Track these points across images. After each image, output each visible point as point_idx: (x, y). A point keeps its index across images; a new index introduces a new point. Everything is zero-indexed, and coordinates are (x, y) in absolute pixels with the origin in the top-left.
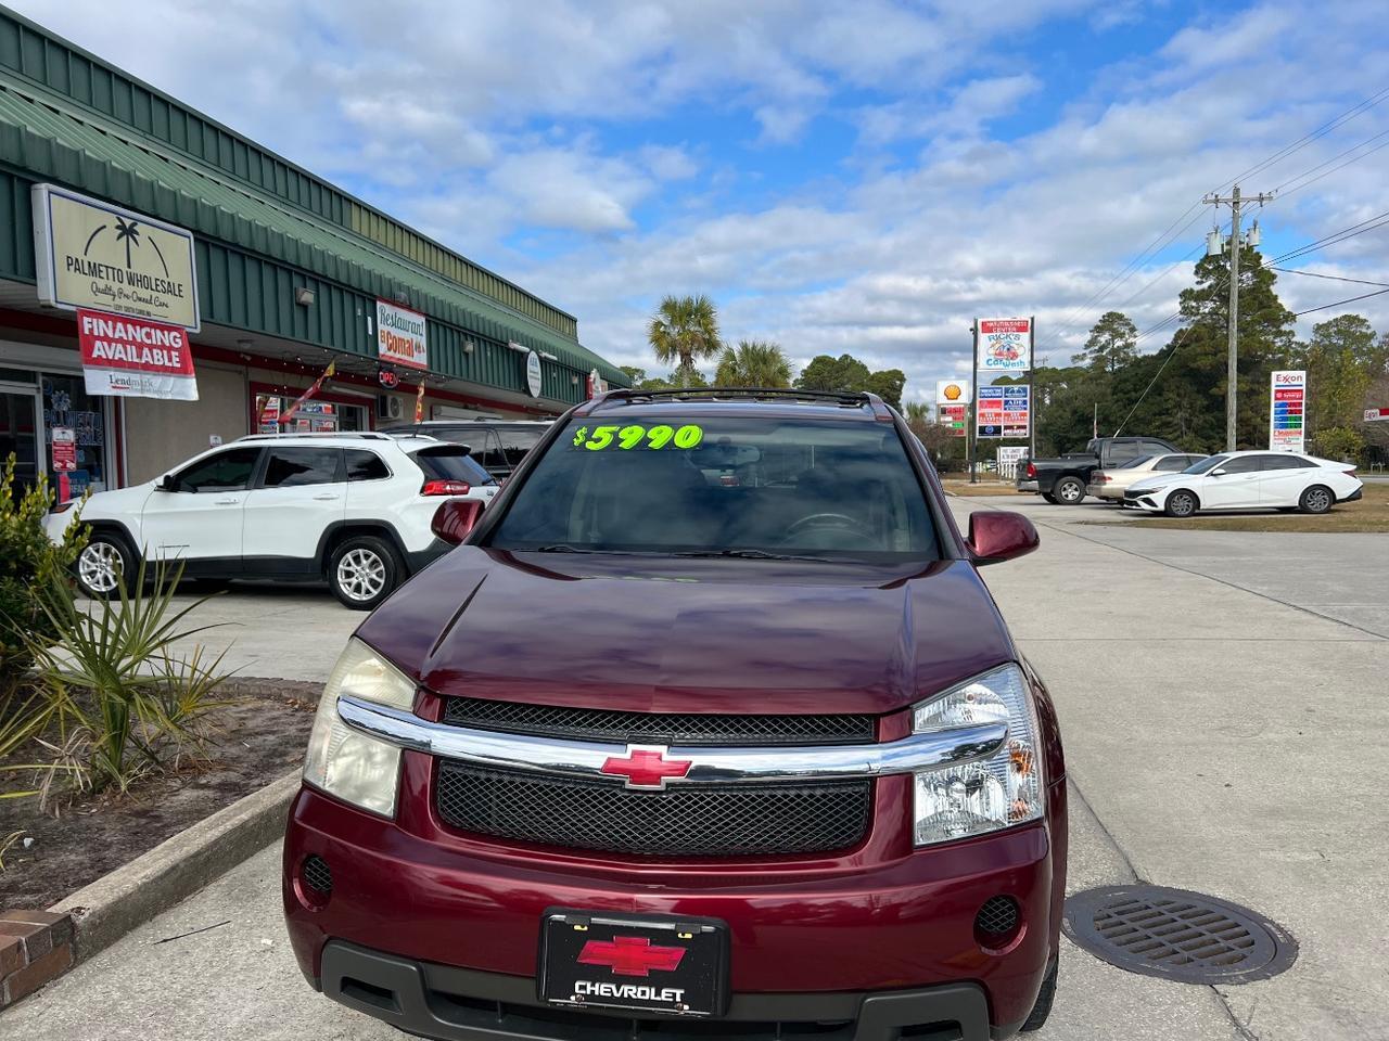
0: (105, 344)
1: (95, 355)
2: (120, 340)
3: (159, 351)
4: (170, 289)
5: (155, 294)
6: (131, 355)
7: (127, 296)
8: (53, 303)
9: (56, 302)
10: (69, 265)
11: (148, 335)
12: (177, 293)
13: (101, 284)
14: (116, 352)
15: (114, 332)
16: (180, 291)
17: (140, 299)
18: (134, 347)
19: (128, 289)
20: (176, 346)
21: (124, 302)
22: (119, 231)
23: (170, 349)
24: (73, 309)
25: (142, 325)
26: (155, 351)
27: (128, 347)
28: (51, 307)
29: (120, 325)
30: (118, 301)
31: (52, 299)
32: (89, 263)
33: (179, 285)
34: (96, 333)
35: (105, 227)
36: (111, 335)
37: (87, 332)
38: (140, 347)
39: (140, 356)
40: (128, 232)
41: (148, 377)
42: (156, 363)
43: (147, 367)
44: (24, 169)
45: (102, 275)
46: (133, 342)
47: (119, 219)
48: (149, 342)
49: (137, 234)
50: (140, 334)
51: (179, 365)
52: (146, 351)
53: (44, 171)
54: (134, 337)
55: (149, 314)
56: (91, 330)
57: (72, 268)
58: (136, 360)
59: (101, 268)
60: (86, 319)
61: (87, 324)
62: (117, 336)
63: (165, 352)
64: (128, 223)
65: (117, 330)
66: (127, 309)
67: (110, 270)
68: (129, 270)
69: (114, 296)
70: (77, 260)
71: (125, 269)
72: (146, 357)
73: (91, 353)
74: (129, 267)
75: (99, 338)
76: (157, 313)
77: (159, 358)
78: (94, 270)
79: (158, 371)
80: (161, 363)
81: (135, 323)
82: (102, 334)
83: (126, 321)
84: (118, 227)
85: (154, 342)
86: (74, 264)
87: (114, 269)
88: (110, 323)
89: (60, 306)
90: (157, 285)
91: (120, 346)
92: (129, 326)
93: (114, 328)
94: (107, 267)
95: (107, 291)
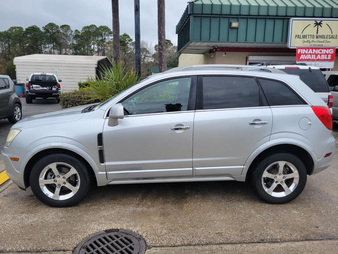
0: (305, 55)
1: (301, 58)
2: (310, 54)
3: (324, 55)
4: (332, 37)
5: (326, 39)
6: (314, 57)
7: (315, 42)
8: (289, 47)
9: (290, 47)
10: (296, 37)
11: (321, 51)
12: (335, 37)
13: (306, 40)
14: (309, 57)
15: (308, 52)
16: (336, 37)
17: (319, 42)
18: (314, 55)
19: (315, 39)
20: (330, 53)
21: (314, 43)
22: (315, 25)
23: (329, 54)
24: (295, 48)
25: (319, 49)
26: (322, 55)
27: (312, 55)
28: (289, 48)
29: (310, 50)
30: (311, 43)
31: (289, 46)
32: (303, 35)
33: (336, 35)
34: (302, 53)
35: (310, 25)
36: (307, 52)
37: (299, 53)
38: (317, 55)
39: (316, 57)
40: (318, 24)
41: (318, 62)
42: (322, 58)
43: (318, 60)
44: (287, 16)
45: (307, 37)
46: (315, 54)
47: (316, 21)
48: (321, 53)
49: (322, 24)
50: (317, 51)
51: (330, 58)
52: (319, 56)
53: (293, 15)
54: (315, 52)
55: (322, 45)
56: (300, 53)
57: (297, 38)
58: (314, 58)
59: (307, 36)
60: (299, 50)
61: (299, 51)
62: (309, 53)
63: (326, 55)
64: (318, 22)
65: (310, 51)
66: (314, 45)
67: (310, 36)
68: (317, 35)
69: (310, 42)
70: (299, 35)
71: (315, 34)
72: (319, 57)
73: (300, 58)
74: (317, 33)
75: (303, 54)
76: (325, 45)
77: (323, 57)
78: (304, 37)
79: (323, 61)
80: (324, 58)
81: (316, 49)
82: (304, 53)
83: (312, 49)
84: (315, 24)
85: (322, 53)
86: (298, 36)
87: (311, 35)
88: (307, 50)
89: (291, 48)
90: (327, 37)
91: (310, 55)
92: (314, 50)
93: (308, 51)
94: (309, 35)
95: (308, 41)
